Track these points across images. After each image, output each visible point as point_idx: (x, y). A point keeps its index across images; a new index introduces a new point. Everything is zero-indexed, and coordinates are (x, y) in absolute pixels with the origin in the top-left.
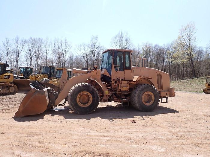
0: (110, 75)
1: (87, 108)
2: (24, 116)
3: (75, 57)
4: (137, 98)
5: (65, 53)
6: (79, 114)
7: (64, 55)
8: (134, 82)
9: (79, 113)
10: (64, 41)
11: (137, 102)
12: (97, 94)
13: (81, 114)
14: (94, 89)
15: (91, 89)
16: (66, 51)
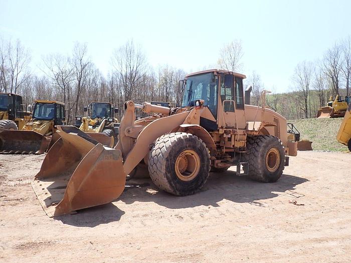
0: (216, 119)
1: (192, 182)
2: (76, 211)
3: (34, 80)
4: (261, 160)
5: (16, 70)
6: (179, 196)
7: (15, 73)
8: (256, 131)
9: (178, 193)
10: (14, 45)
11: (260, 166)
12: (207, 155)
13: (182, 196)
14: (203, 146)
15: (199, 146)
16: (20, 65)
